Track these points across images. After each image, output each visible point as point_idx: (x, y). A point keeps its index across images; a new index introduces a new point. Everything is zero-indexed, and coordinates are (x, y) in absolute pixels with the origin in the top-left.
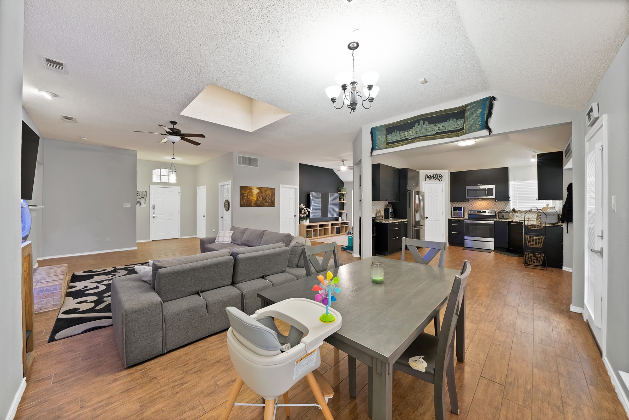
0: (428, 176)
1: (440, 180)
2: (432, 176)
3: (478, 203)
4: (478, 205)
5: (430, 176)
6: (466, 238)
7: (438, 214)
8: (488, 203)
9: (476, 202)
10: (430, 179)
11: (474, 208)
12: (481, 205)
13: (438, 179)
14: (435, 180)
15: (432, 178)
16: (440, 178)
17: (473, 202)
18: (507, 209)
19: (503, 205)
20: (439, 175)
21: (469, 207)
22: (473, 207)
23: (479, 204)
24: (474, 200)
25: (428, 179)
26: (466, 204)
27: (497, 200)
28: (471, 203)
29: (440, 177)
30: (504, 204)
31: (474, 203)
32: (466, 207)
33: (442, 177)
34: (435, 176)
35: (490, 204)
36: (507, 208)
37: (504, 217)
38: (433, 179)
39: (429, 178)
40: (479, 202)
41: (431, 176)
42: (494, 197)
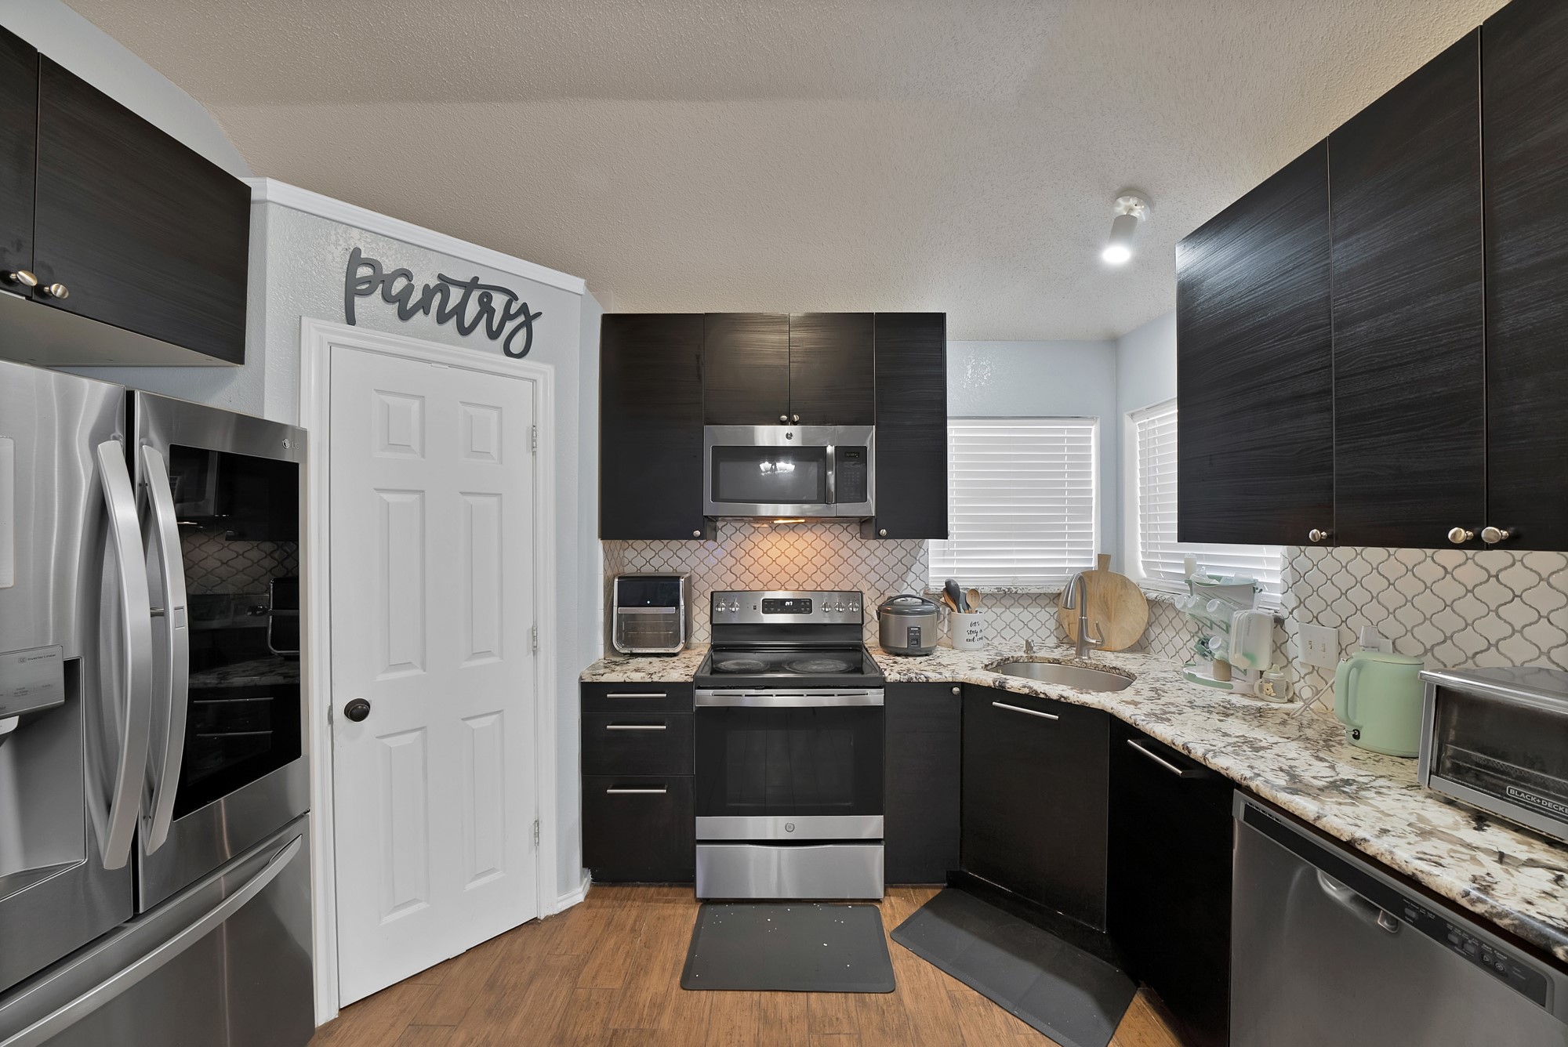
0: (380, 281)
1: (517, 344)
2: (428, 292)
3: (765, 545)
4: (765, 561)
5: (399, 284)
6: (706, 826)
7: (488, 653)
8: (819, 545)
9: (756, 538)
10: (405, 315)
11: (747, 577)
12: (783, 561)
13: (493, 335)
14: (464, 331)
15: (424, 305)
16: (509, 326)
17: (738, 537)
18: (912, 587)
19: (891, 560)
20: (498, 301)
21: (720, 569)
22: (738, 569)
23: (774, 553)
24: (747, 529)
25: (370, 305)
26: (702, 553)
27: (883, 532)
28: (729, 545)
29: (507, 316)
30: (899, 553)
31: (748, 545)
32: (702, 570)
33: (527, 324)
34: (456, 295)
35: (828, 553)
36: (911, 577)
37: (918, 640)
38: (442, 318)
39: (387, 298)
40: (774, 538)
41: (419, 283)
42: (870, 507)
